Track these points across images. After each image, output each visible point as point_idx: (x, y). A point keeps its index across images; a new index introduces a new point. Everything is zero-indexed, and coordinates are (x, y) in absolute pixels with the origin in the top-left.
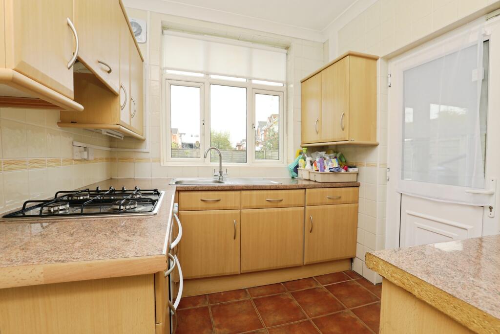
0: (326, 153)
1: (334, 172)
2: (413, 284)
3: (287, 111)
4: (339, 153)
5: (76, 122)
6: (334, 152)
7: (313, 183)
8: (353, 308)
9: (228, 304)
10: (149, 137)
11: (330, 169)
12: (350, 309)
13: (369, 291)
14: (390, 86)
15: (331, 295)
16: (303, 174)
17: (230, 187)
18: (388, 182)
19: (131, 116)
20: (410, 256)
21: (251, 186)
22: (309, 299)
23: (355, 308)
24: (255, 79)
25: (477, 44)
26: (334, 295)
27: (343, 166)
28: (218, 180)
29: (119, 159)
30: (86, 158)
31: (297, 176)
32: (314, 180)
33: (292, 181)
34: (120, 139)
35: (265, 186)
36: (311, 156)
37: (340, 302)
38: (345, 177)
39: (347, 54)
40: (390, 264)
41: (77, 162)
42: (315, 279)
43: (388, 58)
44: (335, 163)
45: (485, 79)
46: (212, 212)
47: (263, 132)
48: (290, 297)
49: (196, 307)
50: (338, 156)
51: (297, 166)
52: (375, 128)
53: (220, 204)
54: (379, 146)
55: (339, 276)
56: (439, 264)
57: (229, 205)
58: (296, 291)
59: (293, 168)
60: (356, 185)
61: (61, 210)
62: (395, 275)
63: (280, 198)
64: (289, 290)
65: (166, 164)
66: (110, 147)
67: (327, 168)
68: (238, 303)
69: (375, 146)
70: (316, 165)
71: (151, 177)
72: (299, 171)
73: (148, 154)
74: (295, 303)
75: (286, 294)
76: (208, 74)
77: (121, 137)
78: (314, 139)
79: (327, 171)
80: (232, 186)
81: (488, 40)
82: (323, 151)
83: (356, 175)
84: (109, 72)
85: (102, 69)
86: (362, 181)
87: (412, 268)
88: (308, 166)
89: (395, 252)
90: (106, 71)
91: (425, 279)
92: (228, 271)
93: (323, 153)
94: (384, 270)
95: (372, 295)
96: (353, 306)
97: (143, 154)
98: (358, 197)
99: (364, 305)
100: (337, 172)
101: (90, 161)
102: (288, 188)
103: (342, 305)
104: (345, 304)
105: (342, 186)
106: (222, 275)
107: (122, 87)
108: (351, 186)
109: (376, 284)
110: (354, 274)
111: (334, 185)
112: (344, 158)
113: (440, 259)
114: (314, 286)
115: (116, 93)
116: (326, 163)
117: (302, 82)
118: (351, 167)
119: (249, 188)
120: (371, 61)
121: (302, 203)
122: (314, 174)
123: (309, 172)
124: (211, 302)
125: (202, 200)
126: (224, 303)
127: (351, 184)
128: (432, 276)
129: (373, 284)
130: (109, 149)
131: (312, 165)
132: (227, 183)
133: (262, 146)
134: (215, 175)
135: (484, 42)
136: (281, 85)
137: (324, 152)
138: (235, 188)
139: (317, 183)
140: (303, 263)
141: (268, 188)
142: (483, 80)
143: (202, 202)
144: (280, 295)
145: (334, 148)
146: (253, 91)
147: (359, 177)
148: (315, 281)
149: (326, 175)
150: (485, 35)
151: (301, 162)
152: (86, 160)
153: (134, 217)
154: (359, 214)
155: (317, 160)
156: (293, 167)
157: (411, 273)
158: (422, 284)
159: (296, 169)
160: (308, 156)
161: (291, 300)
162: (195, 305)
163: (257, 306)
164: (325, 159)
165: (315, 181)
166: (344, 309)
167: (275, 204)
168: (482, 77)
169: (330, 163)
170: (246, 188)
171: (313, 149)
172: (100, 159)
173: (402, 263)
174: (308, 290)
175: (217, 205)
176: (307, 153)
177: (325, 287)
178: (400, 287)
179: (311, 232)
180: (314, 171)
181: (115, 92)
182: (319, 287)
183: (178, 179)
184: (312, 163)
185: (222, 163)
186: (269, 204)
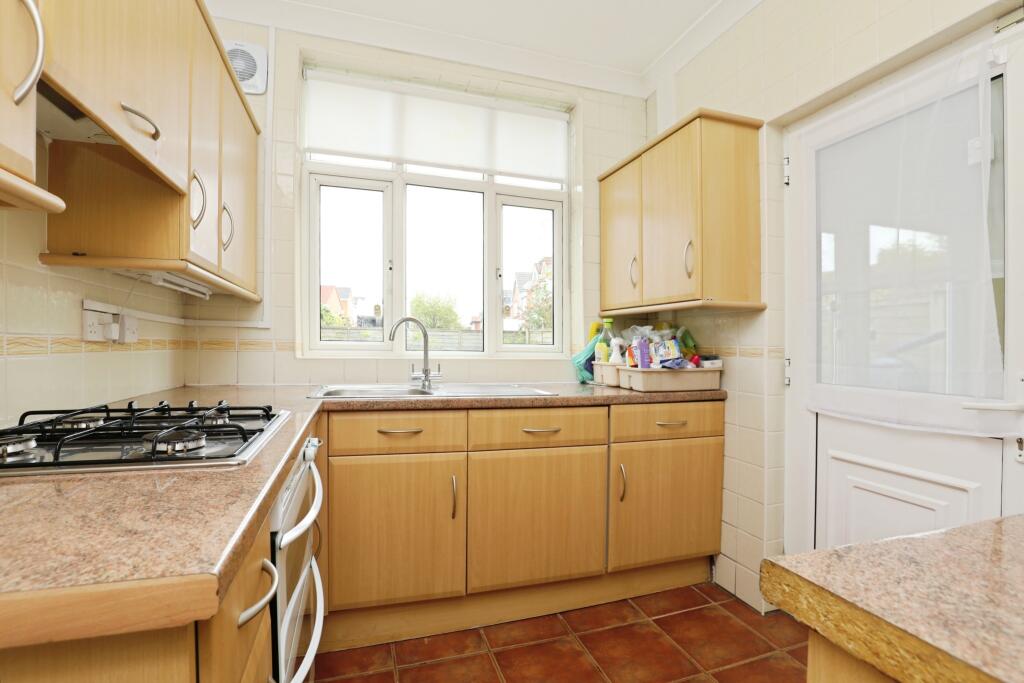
0: (653, 329)
1: (671, 368)
2: (907, 656)
3: (570, 241)
4: (682, 329)
5: (83, 255)
6: (671, 327)
7: (626, 393)
8: (716, 670)
9: (439, 665)
10: (269, 295)
11: (661, 362)
12: (711, 671)
13: (750, 628)
14: (788, 184)
15: (667, 639)
16: (604, 374)
17: (442, 401)
18: (788, 391)
19: (223, 246)
20: (879, 570)
21: (490, 400)
22: (619, 650)
23: (721, 669)
24: (501, 173)
25: (977, 86)
26: (675, 639)
27: (690, 355)
28: (420, 388)
29: (203, 344)
30: (116, 337)
31: (592, 380)
32: (627, 387)
33: (581, 389)
34: (201, 299)
35: (522, 400)
36: (622, 337)
37: (689, 657)
38: (694, 379)
39: (696, 114)
40: (832, 594)
41: (95, 347)
42: (633, 604)
43: (783, 125)
44: (672, 351)
45: (998, 160)
46: (403, 458)
47: (525, 294)
48: (578, 646)
49: (365, 673)
50: (679, 334)
51: (593, 358)
52: (758, 274)
53: (422, 441)
54: (767, 311)
55: (684, 595)
56: (966, 591)
57: (441, 443)
58: (591, 631)
59: (583, 361)
60: (718, 397)
61: (11, 455)
62: (848, 627)
63: (555, 427)
64: (576, 631)
65: (309, 355)
66: (184, 317)
67: (657, 360)
68: (461, 661)
69: (758, 311)
70: (632, 355)
71: (274, 382)
72: (595, 368)
73: (267, 331)
74: (589, 659)
75: (569, 639)
76: (400, 162)
77: (204, 294)
78: (627, 300)
79: (656, 366)
80: (448, 401)
81: (1001, 76)
82: (647, 325)
83: (718, 374)
84: (155, 136)
85: (133, 127)
86: (731, 388)
87: (896, 605)
88: (616, 357)
89: (840, 557)
90: (145, 133)
91: (945, 645)
92: (439, 590)
93: (647, 330)
94: (813, 609)
95: (759, 638)
96: (717, 665)
97: (254, 331)
98: (724, 423)
99: (742, 663)
100: (677, 367)
101: (129, 345)
102: (571, 403)
103: (692, 664)
104: (698, 661)
105: (688, 398)
106: (425, 599)
107: (195, 177)
108: (706, 398)
109: (766, 613)
110: (717, 591)
111: (672, 397)
112: (692, 339)
113: (964, 577)
114: (630, 621)
115: (181, 190)
116: (653, 349)
117: (602, 180)
118: (707, 359)
119: (484, 405)
120: (747, 132)
121: (602, 435)
122: (629, 373)
123: (618, 370)
124: (400, 660)
125: (380, 432)
126: (428, 662)
127: (708, 395)
128: (961, 633)
129: (760, 613)
130: (182, 322)
131: (623, 354)
132: (440, 393)
133: (524, 321)
134: (415, 379)
135: (993, 79)
136: (556, 186)
137: (649, 328)
138: (455, 405)
139: (634, 393)
140: (607, 568)
141: (528, 404)
142: (993, 162)
143: (382, 436)
144: (555, 642)
145: (670, 317)
146: (498, 198)
147: (725, 378)
148: (632, 607)
149: (654, 375)
150: (993, 64)
151: (600, 349)
152: (118, 343)
153: (187, 471)
154: (726, 458)
155: (635, 343)
156: (583, 359)
157: (900, 625)
158: (938, 661)
159: (589, 365)
160: (615, 336)
161: (579, 654)
162: (364, 667)
163: (503, 668)
164: (651, 341)
165: (631, 389)
166: (697, 671)
167: (544, 439)
168: (990, 156)
169: (662, 351)
170: (479, 405)
171: (625, 322)
172: (156, 342)
173: (866, 590)
174: (617, 628)
175: (413, 442)
176: (612, 329)
177: (654, 620)
178: (865, 662)
179: (622, 500)
180: (628, 367)
181: (177, 187)
182: (641, 621)
183: (332, 388)
184: (623, 351)
185: (430, 353)
186: (530, 439)
